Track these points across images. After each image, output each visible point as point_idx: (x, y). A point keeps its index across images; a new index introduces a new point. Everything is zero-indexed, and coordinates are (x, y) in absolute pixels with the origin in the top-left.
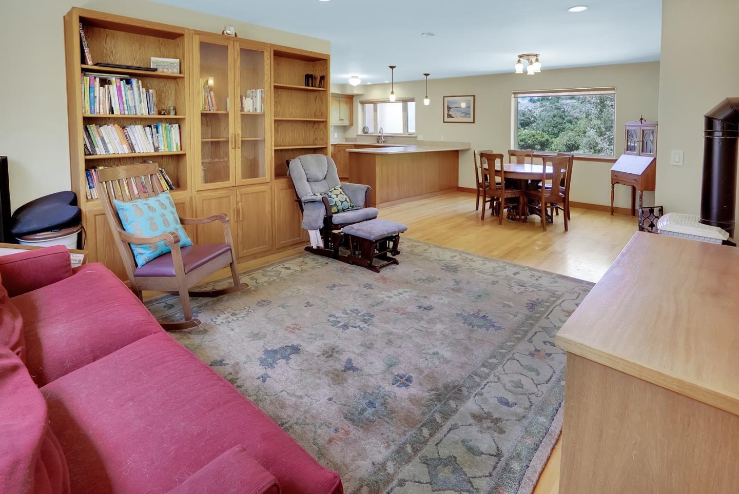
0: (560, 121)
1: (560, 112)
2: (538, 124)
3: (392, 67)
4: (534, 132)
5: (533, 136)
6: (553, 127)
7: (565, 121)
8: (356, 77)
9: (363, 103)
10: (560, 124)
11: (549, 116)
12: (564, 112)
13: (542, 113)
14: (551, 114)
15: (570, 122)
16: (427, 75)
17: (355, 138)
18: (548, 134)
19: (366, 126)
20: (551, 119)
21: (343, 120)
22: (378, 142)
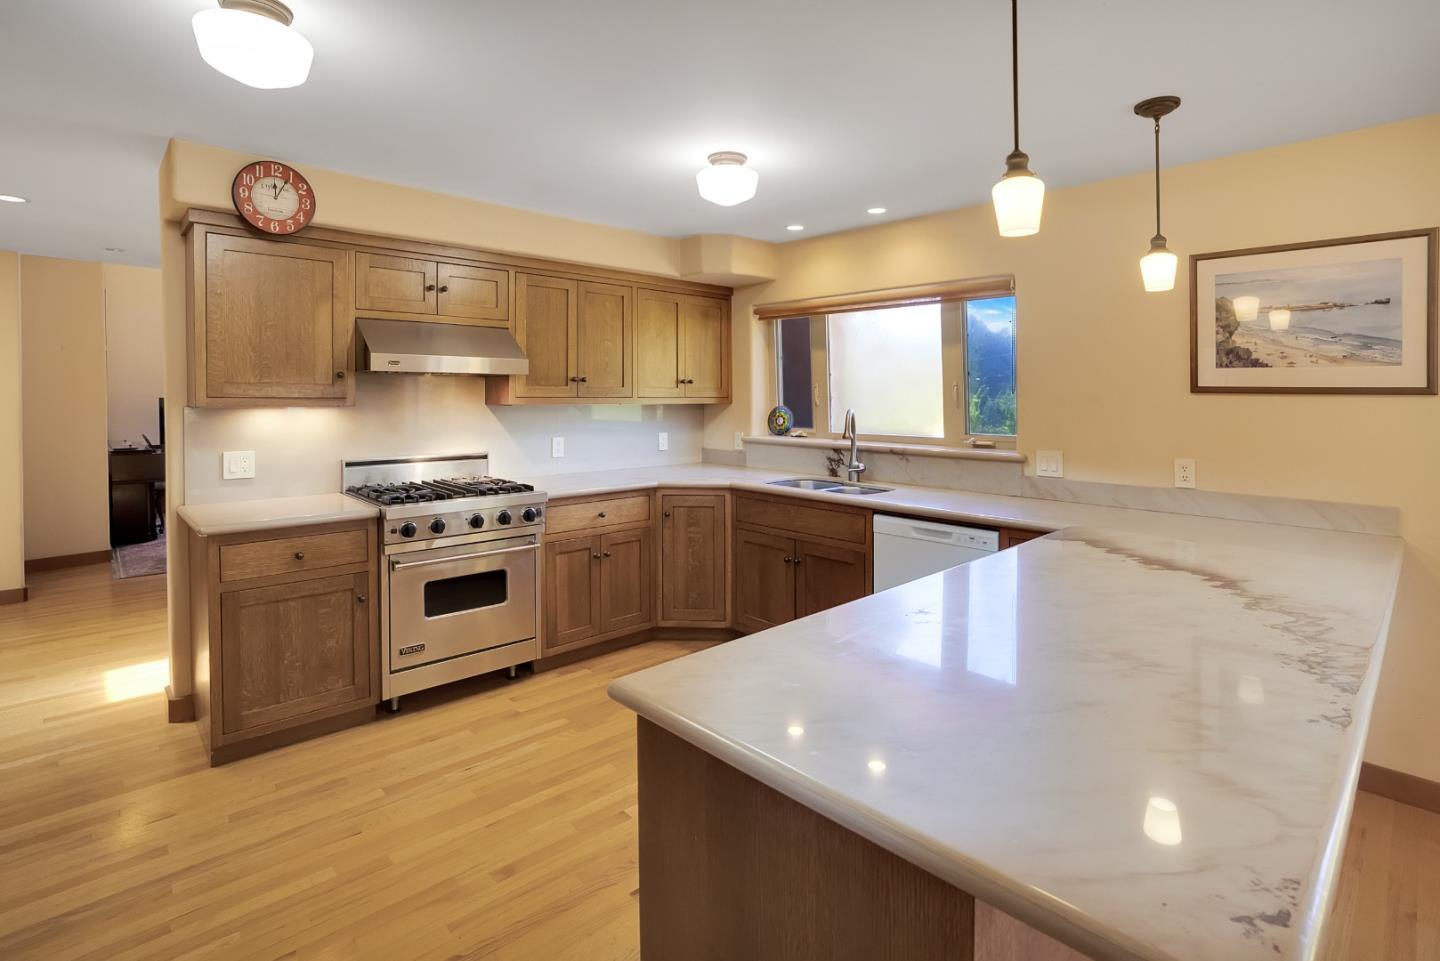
8: (737, 159)
9: (772, 316)
16: (1156, 108)
17: (741, 452)
21: (690, 382)
22: (834, 473)
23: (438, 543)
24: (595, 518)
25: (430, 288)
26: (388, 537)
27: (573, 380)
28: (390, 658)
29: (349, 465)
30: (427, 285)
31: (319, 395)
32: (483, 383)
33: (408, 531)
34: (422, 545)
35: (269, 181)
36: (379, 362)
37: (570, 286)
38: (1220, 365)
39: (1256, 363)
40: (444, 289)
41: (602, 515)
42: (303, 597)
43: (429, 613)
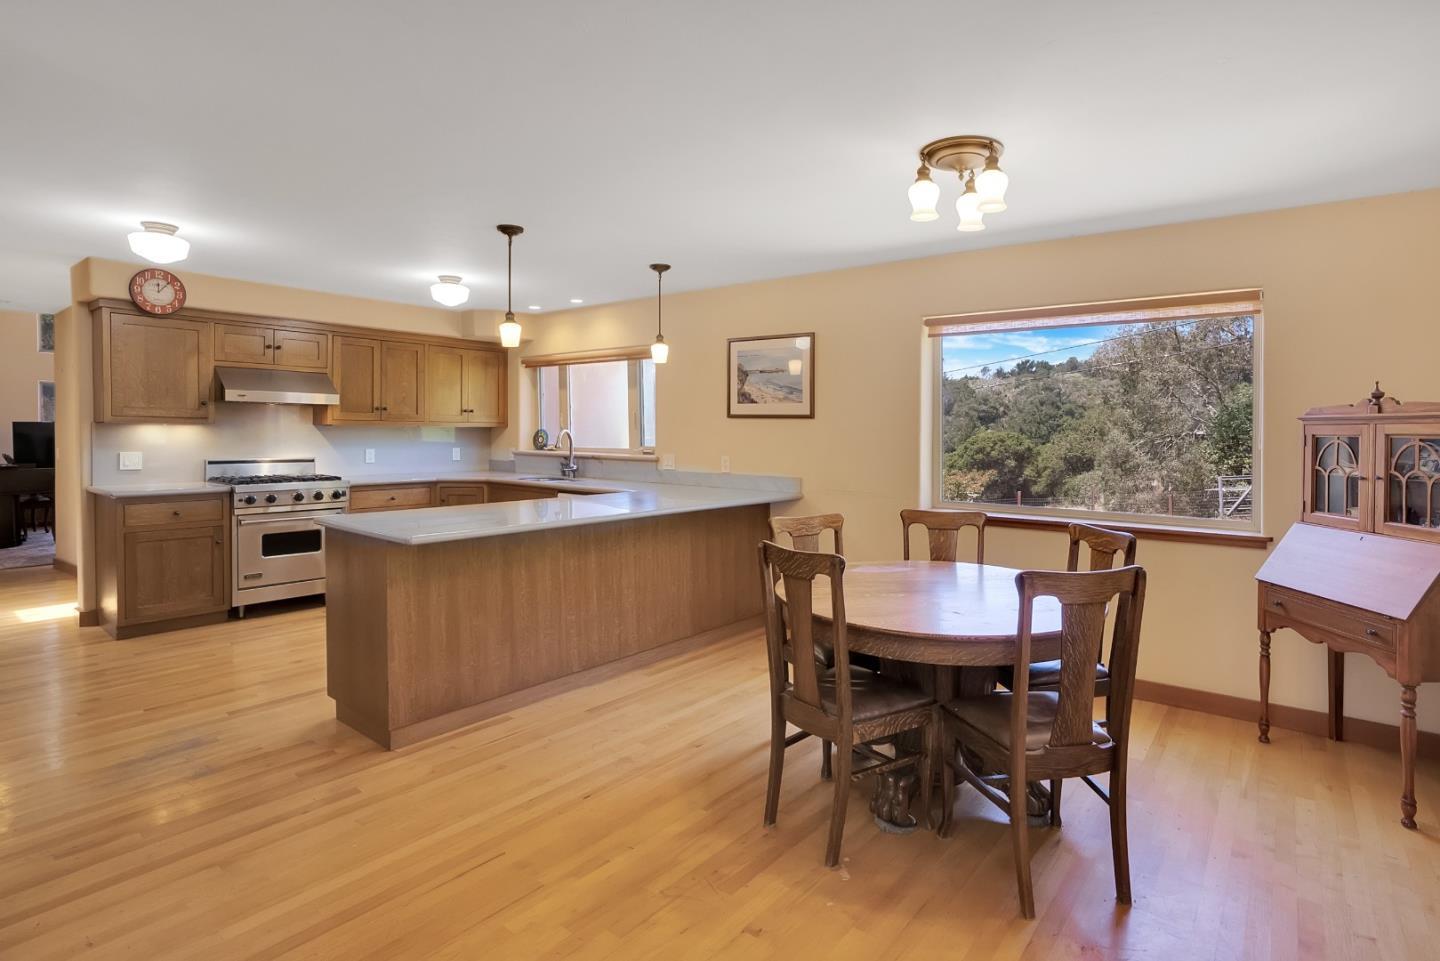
0: (1052, 411)
1: (1052, 396)
2: (1012, 418)
3: (509, 230)
4: (1003, 434)
5: (1003, 441)
6: (1039, 423)
7: (1061, 412)
8: (456, 280)
9: (534, 365)
10: (1051, 418)
11: (1032, 403)
12: (1059, 394)
13: (1019, 397)
14: (1036, 399)
15: (1071, 413)
16: (660, 268)
17: (513, 461)
18: (1030, 438)
19: (544, 428)
20: (1035, 410)
21: (472, 411)
22: (564, 473)
23: (272, 510)
24: (388, 500)
25: (269, 347)
26: (236, 504)
27: (377, 409)
28: (238, 580)
29: (210, 463)
30: (267, 344)
31: (189, 415)
32: (311, 410)
33: (250, 501)
34: (261, 510)
35: (155, 281)
36: (231, 395)
37: (375, 344)
38: (739, 402)
39: (753, 402)
40: (279, 348)
41: (393, 499)
42: (179, 539)
43: (266, 553)
